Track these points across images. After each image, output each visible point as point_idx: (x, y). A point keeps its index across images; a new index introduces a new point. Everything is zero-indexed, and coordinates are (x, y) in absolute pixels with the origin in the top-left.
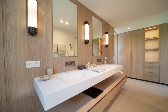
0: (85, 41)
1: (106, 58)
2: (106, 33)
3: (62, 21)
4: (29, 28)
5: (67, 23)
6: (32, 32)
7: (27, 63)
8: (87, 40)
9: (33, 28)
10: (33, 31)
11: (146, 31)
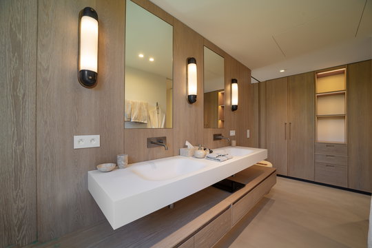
0: (189, 96)
1: (233, 133)
2: (234, 81)
3: (141, 56)
4: (83, 71)
5: (152, 60)
6: (87, 79)
7: (76, 138)
8: (193, 95)
9: (90, 73)
10: (90, 77)
11: (319, 77)
